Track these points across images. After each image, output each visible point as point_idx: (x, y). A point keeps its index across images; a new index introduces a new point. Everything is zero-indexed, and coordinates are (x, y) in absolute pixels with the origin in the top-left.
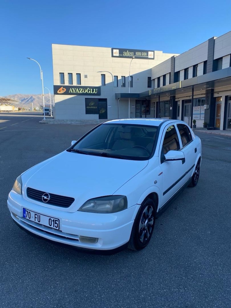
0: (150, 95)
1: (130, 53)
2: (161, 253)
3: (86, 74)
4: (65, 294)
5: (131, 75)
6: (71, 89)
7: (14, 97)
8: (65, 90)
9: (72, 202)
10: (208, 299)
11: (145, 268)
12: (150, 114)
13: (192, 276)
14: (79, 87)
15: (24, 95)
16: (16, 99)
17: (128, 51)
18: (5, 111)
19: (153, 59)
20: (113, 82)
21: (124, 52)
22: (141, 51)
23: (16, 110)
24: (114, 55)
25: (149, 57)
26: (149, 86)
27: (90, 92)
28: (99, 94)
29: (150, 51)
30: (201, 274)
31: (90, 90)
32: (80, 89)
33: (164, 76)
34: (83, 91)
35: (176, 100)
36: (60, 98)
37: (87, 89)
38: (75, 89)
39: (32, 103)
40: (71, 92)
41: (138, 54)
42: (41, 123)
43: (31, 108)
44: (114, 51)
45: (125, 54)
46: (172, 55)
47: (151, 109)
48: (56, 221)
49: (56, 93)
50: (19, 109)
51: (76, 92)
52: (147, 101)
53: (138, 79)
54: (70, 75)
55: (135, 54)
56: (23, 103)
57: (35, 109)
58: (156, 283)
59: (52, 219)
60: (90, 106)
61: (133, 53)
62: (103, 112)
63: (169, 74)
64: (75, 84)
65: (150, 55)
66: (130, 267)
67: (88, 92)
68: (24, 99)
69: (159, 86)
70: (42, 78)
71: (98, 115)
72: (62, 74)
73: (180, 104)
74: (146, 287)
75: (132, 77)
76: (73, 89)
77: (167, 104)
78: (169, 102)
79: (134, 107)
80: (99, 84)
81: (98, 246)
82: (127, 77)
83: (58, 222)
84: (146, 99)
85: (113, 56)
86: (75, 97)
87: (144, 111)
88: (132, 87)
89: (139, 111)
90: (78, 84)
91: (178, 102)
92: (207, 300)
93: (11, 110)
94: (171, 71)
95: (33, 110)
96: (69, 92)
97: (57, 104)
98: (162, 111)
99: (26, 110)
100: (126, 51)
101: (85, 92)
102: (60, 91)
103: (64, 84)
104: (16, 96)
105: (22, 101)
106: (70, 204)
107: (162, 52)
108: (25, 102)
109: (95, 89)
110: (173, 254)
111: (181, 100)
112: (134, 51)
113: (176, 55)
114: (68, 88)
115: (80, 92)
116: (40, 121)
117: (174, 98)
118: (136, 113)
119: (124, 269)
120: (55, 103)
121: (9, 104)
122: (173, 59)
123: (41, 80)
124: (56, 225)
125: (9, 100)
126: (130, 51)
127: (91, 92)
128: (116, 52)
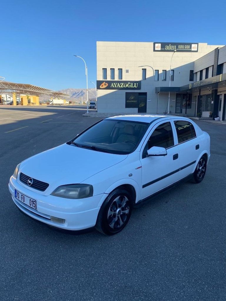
0: (190, 88)
1: (173, 46)
2: (129, 240)
3: (127, 69)
4: (32, 262)
5: (172, 68)
6: (112, 84)
7: (67, 91)
8: (107, 85)
9: (47, 187)
10: (149, 284)
11: (108, 251)
12: (191, 108)
13: (146, 262)
14: (120, 82)
15: (76, 89)
16: (68, 93)
17: (170, 45)
18: (57, 104)
19: (197, 51)
20: (154, 77)
21: (166, 46)
22: (184, 44)
23: (67, 104)
24: (156, 49)
25: (192, 50)
26: (191, 79)
27: (130, 87)
28: (139, 88)
29: (193, 43)
30: (156, 262)
31: (131, 85)
32: (121, 84)
33: (207, 69)
34: (124, 86)
35: (218, 94)
36: (102, 93)
37: (128, 84)
38: (117, 83)
39: (82, 97)
40: (112, 86)
41: (181, 47)
42: (84, 116)
43: (81, 102)
44: (156, 45)
45: (167, 48)
46: (216, 47)
47: (192, 102)
48: (34, 202)
49: (98, 88)
50: (70, 103)
51: (117, 87)
52: (188, 95)
53: (180, 73)
54: (113, 70)
55: (177, 48)
56: (74, 96)
57: (84, 103)
58: (110, 264)
59: (32, 200)
60: (130, 100)
61: (175, 46)
62: (143, 105)
63: (212, 67)
64: (117, 79)
65: (194, 48)
66: (95, 248)
67: (129, 86)
68: (76, 93)
69: (201, 79)
70: (87, 73)
71: (138, 108)
72: (105, 70)
73: (222, 98)
74: (100, 266)
75: (173, 70)
76: (115, 84)
77: (209, 97)
78: (210, 96)
79: (175, 100)
80: (139, 78)
81: (65, 226)
82: (168, 71)
83: (35, 203)
84: (187, 93)
85: (154, 50)
86: (116, 91)
87: (184, 105)
88: (173, 80)
89: (179, 105)
90: (119, 79)
91: (220, 96)
92: (147, 284)
93: (63, 103)
94: (214, 63)
95: (82, 104)
96: (111, 87)
97: (100, 98)
98: (204, 105)
99: (77, 103)
100: (168, 45)
101: (125, 86)
102: (102, 86)
103: (114, 79)
104: (69, 91)
105: (74, 95)
106: (46, 189)
107: (207, 44)
108: (76, 96)
109: (135, 84)
110: (140, 242)
111: (223, 94)
112: (177, 44)
113: (221, 46)
114: (109, 83)
115: (121, 87)
116: (84, 115)
117: (216, 91)
118: (176, 106)
119: (89, 249)
120: (98, 98)
121: (61, 97)
122: (217, 51)
123: (86, 75)
124: (34, 205)
125: (61, 94)
126: (173, 44)
127: (132, 87)
128: (158, 46)
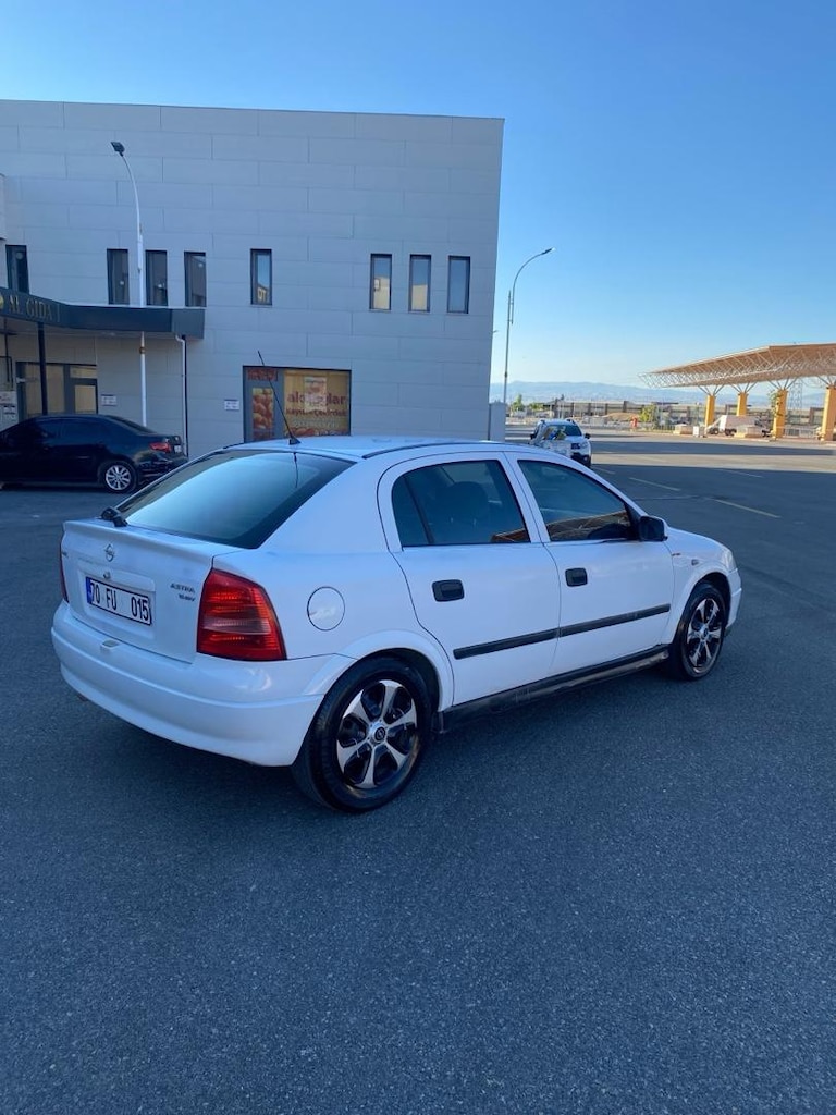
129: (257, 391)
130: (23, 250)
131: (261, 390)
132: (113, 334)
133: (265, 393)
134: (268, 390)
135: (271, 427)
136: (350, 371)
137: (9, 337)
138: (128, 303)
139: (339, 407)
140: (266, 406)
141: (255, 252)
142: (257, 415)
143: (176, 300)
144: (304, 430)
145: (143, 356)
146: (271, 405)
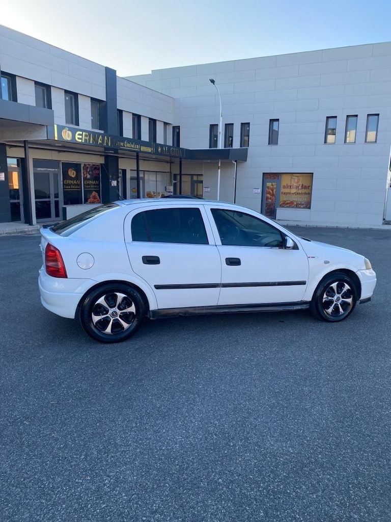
129: (269, 184)
130: (178, 127)
131: (270, 184)
132: (209, 161)
133: (272, 185)
134: (274, 184)
135: (274, 200)
136: (313, 173)
137: (172, 164)
138: (217, 147)
139: (307, 191)
140: (272, 191)
141: (272, 121)
142: (268, 195)
143: (236, 145)
144: (289, 202)
145: (219, 170)
146: (275, 190)
